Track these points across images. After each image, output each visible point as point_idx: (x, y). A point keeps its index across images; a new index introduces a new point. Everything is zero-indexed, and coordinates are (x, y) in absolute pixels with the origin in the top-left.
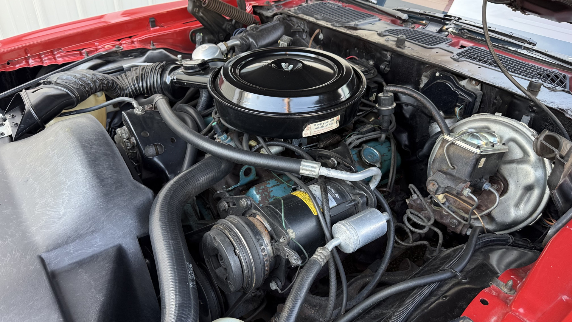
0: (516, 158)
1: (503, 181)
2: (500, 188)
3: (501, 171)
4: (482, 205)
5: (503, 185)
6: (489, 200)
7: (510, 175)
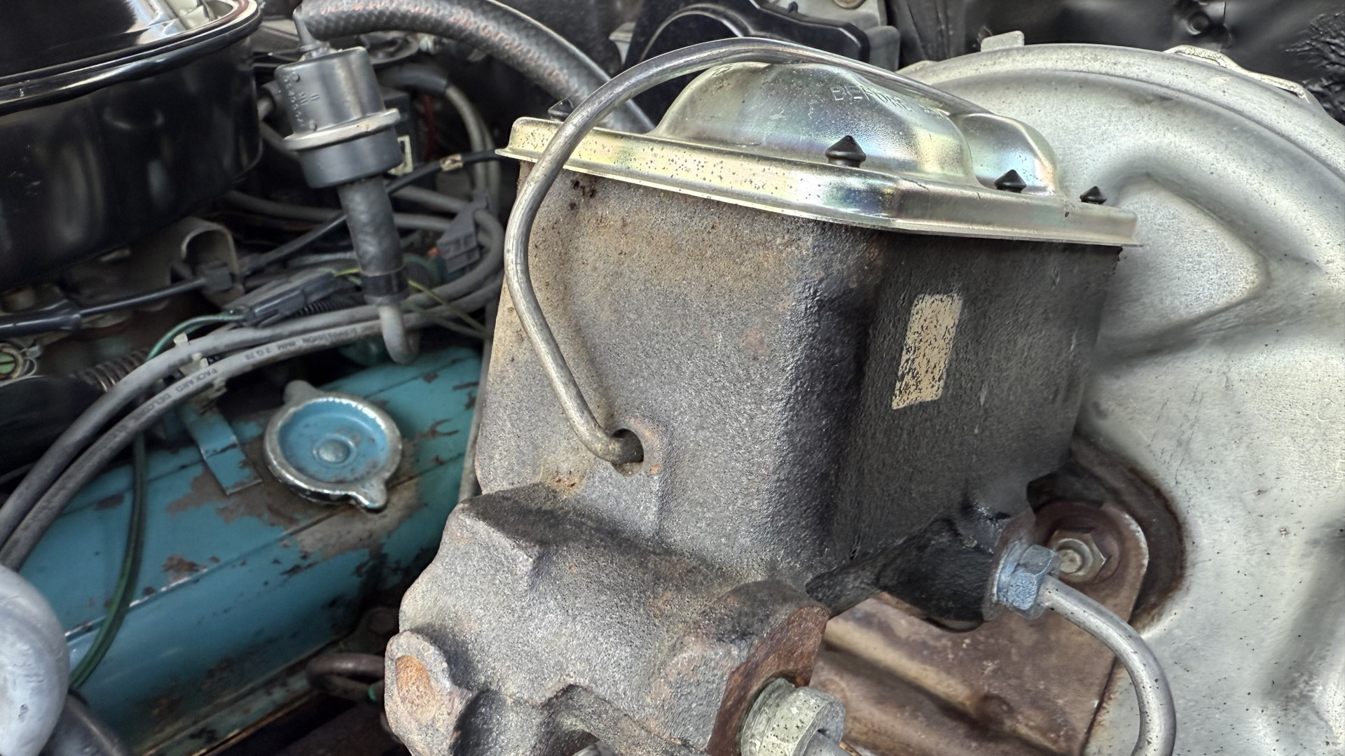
0: (1199, 310)
1: (1130, 498)
2: (1124, 555)
3: (1105, 425)
4: (1011, 696)
5: (1141, 535)
6: (1053, 660)
7: (1183, 444)
